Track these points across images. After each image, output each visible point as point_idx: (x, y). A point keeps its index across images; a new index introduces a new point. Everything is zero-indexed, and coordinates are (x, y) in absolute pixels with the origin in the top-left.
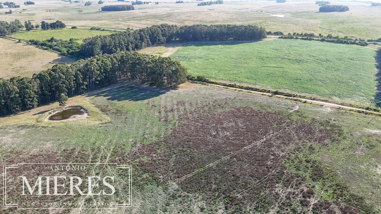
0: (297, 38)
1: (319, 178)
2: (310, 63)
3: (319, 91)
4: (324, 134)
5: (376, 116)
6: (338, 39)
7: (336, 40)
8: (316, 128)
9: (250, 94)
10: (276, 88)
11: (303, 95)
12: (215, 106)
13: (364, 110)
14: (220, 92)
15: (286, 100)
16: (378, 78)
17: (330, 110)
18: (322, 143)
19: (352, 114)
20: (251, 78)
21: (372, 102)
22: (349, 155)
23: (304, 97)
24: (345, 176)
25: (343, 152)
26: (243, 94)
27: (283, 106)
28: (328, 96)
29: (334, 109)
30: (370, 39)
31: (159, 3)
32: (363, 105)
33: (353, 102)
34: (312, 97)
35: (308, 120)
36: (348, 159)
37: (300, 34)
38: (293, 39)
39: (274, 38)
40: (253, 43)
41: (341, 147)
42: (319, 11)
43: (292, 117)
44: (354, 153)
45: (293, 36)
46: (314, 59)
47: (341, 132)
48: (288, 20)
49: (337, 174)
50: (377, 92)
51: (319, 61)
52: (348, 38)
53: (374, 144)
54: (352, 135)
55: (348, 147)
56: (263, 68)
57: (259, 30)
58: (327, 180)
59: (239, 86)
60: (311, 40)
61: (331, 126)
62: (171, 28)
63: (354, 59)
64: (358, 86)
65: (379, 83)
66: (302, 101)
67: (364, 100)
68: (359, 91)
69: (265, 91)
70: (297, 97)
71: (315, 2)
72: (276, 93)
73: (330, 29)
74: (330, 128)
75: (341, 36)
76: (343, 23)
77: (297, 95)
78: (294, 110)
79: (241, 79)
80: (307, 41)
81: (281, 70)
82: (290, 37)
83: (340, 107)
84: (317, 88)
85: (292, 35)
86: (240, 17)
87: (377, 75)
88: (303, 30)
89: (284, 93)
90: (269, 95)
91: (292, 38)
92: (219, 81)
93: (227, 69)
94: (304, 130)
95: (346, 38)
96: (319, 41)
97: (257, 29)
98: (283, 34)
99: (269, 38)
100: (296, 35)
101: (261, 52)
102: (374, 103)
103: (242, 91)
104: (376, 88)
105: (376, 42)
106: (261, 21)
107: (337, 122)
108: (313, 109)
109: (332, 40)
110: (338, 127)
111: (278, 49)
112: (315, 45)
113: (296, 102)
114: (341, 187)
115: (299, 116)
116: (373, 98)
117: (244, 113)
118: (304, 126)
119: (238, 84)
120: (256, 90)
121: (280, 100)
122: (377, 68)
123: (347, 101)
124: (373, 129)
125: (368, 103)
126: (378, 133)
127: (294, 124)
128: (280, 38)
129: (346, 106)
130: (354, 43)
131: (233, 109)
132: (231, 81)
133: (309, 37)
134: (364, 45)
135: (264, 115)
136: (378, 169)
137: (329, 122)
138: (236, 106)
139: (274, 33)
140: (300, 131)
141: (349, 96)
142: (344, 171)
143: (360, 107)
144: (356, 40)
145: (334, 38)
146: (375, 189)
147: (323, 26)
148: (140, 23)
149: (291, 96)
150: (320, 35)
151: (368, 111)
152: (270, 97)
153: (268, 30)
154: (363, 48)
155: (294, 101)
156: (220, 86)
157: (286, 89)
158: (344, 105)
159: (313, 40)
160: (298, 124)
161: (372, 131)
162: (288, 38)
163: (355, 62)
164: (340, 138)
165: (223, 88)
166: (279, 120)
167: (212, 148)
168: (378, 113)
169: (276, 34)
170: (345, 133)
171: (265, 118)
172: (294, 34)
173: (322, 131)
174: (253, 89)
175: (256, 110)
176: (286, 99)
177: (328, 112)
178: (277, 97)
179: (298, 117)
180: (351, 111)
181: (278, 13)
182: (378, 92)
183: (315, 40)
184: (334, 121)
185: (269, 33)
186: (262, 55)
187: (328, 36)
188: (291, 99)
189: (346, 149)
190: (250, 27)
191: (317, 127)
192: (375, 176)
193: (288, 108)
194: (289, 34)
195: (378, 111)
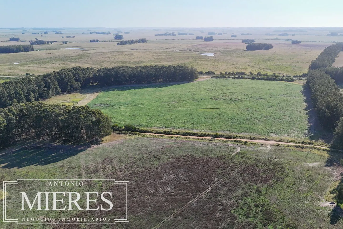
0: (229, 77)
1: (270, 222)
2: (245, 101)
3: (257, 129)
4: (268, 174)
5: (312, 149)
6: (267, 76)
7: (265, 77)
8: (259, 169)
9: (189, 140)
10: (214, 131)
11: (242, 135)
12: (151, 158)
13: (301, 145)
14: (154, 141)
15: (227, 143)
16: (307, 112)
17: (270, 148)
18: (268, 184)
19: (290, 149)
20: (188, 122)
21: (306, 135)
22: (293, 192)
23: (244, 138)
24: (293, 215)
25: (288, 190)
26: (181, 140)
27: (225, 149)
28: (266, 134)
29: (273, 147)
30: (295, 75)
31: (67, 43)
32: (298, 139)
33: (289, 138)
34: (252, 137)
35: (251, 162)
36: (293, 196)
37: (232, 73)
38: (225, 79)
39: (207, 77)
40: (185, 85)
41: (285, 185)
42: (246, 49)
43: (234, 160)
44: (298, 189)
45: (225, 76)
46: (248, 97)
47: (283, 170)
48: (218, 59)
49: (285, 214)
50: (308, 126)
51: (253, 99)
52: (276, 74)
53: (314, 177)
54: (293, 171)
55: (291, 184)
56: (199, 111)
57: (190, 71)
58: (277, 223)
59: (176, 132)
60: (242, 78)
61: (273, 164)
62: (87, 71)
63: (284, 95)
64: (292, 121)
65: (309, 116)
66: (242, 141)
67: (299, 135)
68: (293, 126)
69: (204, 135)
70: (237, 138)
71: (241, 41)
72: (216, 136)
73: (259, 66)
74: (273, 166)
75: (270, 73)
76: (269, 60)
77: (237, 136)
78: (236, 153)
79: (178, 124)
80: (239, 80)
81: (218, 111)
82: (222, 76)
83: (279, 144)
84: (255, 127)
85: (224, 74)
86: (167, 57)
87: (306, 109)
88: (234, 69)
89: (224, 136)
90: (209, 139)
91: (224, 77)
92: (152, 129)
93: (160, 114)
94: (248, 172)
95: (274, 75)
96: (250, 79)
97: (188, 70)
98: (215, 73)
99: (201, 78)
100: (228, 74)
101: (195, 93)
102: (307, 136)
103: (180, 138)
104: (307, 122)
105: (300, 78)
106: (190, 60)
107: (278, 159)
108: (254, 149)
109: (262, 77)
110: (280, 164)
111: (211, 89)
112: (247, 83)
113: (236, 143)
114: (292, 227)
115: (242, 158)
116: (306, 131)
117: (184, 162)
118: (247, 168)
119: (174, 130)
120: (195, 135)
121: (221, 143)
122: (305, 103)
123: (285, 137)
124: (310, 163)
125: (302, 137)
126: (316, 166)
127: (238, 168)
128: (212, 77)
129: (284, 142)
130: (282, 80)
131: (172, 159)
132: (166, 127)
133: (240, 76)
134: (291, 82)
135: (206, 162)
136: (321, 202)
137: (271, 161)
138: (175, 156)
139: (206, 73)
140: (244, 174)
141: (285, 132)
142: (291, 210)
143: (297, 142)
144: (284, 76)
145: (264, 75)
146: (322, 223)
147: (252, 65)
148: (43, 66)
149: (231, 138)
150: (250, 73)
151: (303, 145)
152: (210, 141)
153: (199, 70)
154: (291, 83)
155: (235, 143)
156: (154, 134)
157: (225, 130)
158: (282, 142)
159: (245, 78)
160: (242, 167)
161: (310, 164)
162: (220, 77)
163: (285, 98)
164: (283, 176)
165: (158, 136)
166: (223, 165)
167: (152, 210)
168: (312, 146)
169: (208, 73)
170: (287, 170)
171: (208, 164)
172: (226, 73)
173: (266, 171)
174: (191, 134)
175: (197, 157)
176: (227, 141)
177: (269, 150)
178: (217, 140)
179: (241, 159)
180: (289, 147)
181: (207, 52)
182: (310, 125)
183: (247, 78)
184: (275, 159)
185: (201, 73)
186: (197, 97)
187: (258, 74)
188: (232, 141)
189: (291, 187)
190: (179, 67)
191: (261, 167)
192: (319, 209)
193: (230, 151)
194: (221, 73)
195: (313, 144)
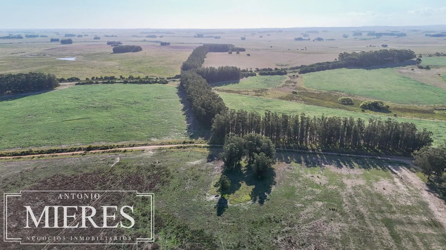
0: (97, 83)
1: (160, 228)
2: (118, 107)
3: (136, 136)
4: (153, 180)
5: (193, 148)
6: (140, 80)
7: (138, 80)
8: (143, 176)
9: (55, 157)
10: (87, 143)
11: (120, 144)
12: (6, 187)
13: (182, 145)
14: (9, 165)
15: (103, 155)
16: (185, 112)
17: (153, 153)
18: (154, 190)
19: (172, 151)
20: (53, 137)
21: (186, 135)
22: (180, 193)
23: (122, 146)
24: (182, 215)
25: (175, 192)
26: (45, 160)
27: (102, 162)
28: (147, 139)
29: (155, 151)
30: (168, 77)
32: (179, 140)
33: (170, 140)
34: (131, 144)
35: (133, 170)
36: (180, 197)
37: (100, 78)
38: (93, 84)
39: (70, 85)
40: (43, 94)
41: (171, 187)
42: (113, 52)
43: (115, 172)
44: (184, 189)
45: (92, 81)
46: (122, 102)
47: (167, 173)
48: (81, 63)
49: (175, 216)
50: (187, 126)
51: (128, 105)
52: (149, 77)
53: (198, 174)
54: (178, 172)
55: (178, 185)
56: (64, 123)
57: (47, 78)
58: (167, 227)
59: (38, 151)
60: (113, 83)
61: (157, 169)
63: (160, 98)
64: (171, 123)
65: (187, 116)
66: (121, 150)
67: (179, 135)
68: (173, 128)
69: (75, 150)
70: (115, 148)
71: (106, 43)
72: (89, 149)
73: (130, 70)
74: (157, 171)
75: (142, 76)
76: (140, 62)
77: (114, 146)
78: (115, 163)
79: (38, 141)
80: (110, 85)
81: (88, 120)
82: (89, 82)
83: (161, 148)
84: (133, 133)
85: (91, 79)
86: (15, 63)
87: (183, 110)
88: (102, 73)
89: (99, 147)
90: (81, 153)
91: (91, 83)
92: (4, 151)
93: (13, 132)
94: (132, 181)
95: (147, 78)
96: (122, 84)
97: (45, 77)
98: (79, 79)
99: (62, 85)
100: (95, 79)
101: (57, 103)
102: (188, 136)
103: (44, 157)
104: (186, 122)
105: (174, 79)
106: (46, 66)
107: (162, 163)
108: (135, 157)
109: (134, 81)
110: (164, 168)
111: (77, 97)
112: (118, 88)
113: (114, 153)
114: (182, 228)
115: (123, 168)
116: (186, 131)
117: (53, 184)
118: (131, 178)
119: (34, 149)
120: (63, 151)
121: (96, 156)
122: (182, 104)
123: (166, 139)
124: (193, 161)
125: (183, 137)
126: (199, 163)
127: (120, 179)
128: (76, 84)
129: (165, 145)
130: (156, 82)
131: (36, 184)
132: (23, 147)
133: (110, 80)
134: (165, 84)
135: (81, 179)
136: (207, 197)
137: (154, 166)
138: (40, 179)
139: (68, 79)
140: (127, 184)
141: (166, 134)
142: (180, 211)
143: (178, 143)
144: (157, 79)
145: (137, 79)
146: (210, 217)
147: (122, 68)
149: (108, 148)
150: (121, 77)
151: (185, 145)
152: (83, 155)
153: (59, 77)
154: (165, 86)
155: (113, 153)
156: (7, 157)
157: (100, 141)
158: (163, 145)
159: (116, 83)
160: (123, 178)
161: (193, 162)
162: (87, 83)
163: (162, 100)
164: (168, 179)
165: (13, 158)
166: (102, 179)
167: (17, 247)
168: (193, 145)
169: (71, 80)
170: (172, 172)
171: (83, 181)
172: (93, 78)
173: (151, 177)
174: (58, 150)
175: (69, 175)
176: (103, 152)
177: (151, 155)
178: (91, 153)
179: (122, 170)
180: (171, 149)
181: (66, 55)
182: (189, 125)
183: (118, 83)
184: (159, 163)
185: (62, 80)
186: (59, 107)
187: (129, 78)
188: (109, 152)
189: (177, 188)
190: (33, 74)
191: (144, 174)
192: (206, 204)
193: (109, 163)
194: (87, 79)
195: (193, 143)
